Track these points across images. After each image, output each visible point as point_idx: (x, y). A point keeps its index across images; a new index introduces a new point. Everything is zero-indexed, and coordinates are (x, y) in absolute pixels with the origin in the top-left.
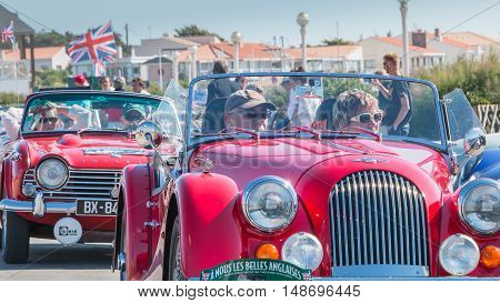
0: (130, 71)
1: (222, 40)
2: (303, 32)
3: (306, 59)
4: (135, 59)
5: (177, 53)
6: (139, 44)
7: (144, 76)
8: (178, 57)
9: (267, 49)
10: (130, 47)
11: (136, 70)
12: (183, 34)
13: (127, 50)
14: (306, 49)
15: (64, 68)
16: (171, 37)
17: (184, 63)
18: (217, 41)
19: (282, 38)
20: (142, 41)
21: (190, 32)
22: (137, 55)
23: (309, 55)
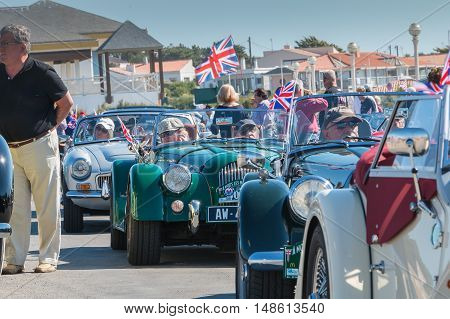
0: (253, 82)
1: (340, 50)
2: (415, 41)
3: (419, 66)
4: (258, 71)
5: (297, 63)
6: (262, 55)
7: (267, 86)
8: (299, 67)
9: (383, 58)
10: (254, 59)
11: (260, 81)
12: (303, 45)
13: (250, 62)
14: (418, 58)
15: (191, 79)
16: (292, 48)
17: (304, 73)
18: (335, 51)
19: (397, 47)
20: (265, 53)
21: (310, 44)
22: (259, 67)
23: (421, 63)
